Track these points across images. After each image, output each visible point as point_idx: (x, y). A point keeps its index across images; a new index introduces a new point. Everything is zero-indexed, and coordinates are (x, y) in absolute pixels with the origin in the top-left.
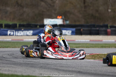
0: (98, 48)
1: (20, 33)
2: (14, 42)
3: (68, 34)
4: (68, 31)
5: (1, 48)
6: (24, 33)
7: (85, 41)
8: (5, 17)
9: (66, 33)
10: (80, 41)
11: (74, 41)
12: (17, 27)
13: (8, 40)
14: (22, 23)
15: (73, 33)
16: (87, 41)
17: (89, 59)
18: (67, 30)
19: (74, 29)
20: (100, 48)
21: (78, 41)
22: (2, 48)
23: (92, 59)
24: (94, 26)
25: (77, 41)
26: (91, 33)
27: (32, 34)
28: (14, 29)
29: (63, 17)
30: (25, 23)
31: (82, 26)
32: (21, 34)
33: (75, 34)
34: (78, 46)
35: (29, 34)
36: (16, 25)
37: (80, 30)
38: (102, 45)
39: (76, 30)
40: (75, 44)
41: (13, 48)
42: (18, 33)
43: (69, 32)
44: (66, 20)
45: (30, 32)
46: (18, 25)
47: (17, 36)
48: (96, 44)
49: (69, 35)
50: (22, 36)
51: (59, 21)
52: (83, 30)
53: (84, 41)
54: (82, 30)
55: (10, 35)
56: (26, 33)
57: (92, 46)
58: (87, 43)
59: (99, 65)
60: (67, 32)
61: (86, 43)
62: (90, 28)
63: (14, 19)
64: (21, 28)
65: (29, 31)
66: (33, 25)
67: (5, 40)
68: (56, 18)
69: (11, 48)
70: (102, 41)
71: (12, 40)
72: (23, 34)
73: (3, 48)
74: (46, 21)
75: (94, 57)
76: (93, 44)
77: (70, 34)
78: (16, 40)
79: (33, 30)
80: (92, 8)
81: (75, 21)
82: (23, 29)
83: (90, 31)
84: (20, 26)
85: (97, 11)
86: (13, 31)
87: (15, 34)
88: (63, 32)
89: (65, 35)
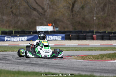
0: (86, 51)
2: (11, 47)
3: (58, 39)
4: (58, 37)
6: (19, 39)
8: (2, 25)
9: (57, 39)
11: (64, 45)
12: (12, 33)
13: (5, 45)
14: (17, 30)
15: (63, 38)
16: (75, 45)
17: (79, 59)
18: (57, 36)
19: (64, 35)
20: (88, 51)
21: (68, 46)
23: (82, 59)
24: (81, 32)
25: (66, 45)
26: (78, 38)
27: (26, 40)
28: (10, 36)
29: (53, 25)
30: (20, 30)
31: (70, 32)
32: (17, 40)
33: (64, 39)
34: (68, 49)
35: (24, 40)
36: (12, 32)
37: (69, 35)
38: (89, 49)
39: (66, 36)
40: (65, 48)
41: (11, 51)
42: (14, 39)
43: (59, 38)
44: (57, 27)
46: (13, 32)
47: (14, 41)
48: (84, 48)
50: (18, 41)
51: (50, 28)
52: (72, 36)
53: (73, 45)
54: (71, 35)
55: (7, 41)
56: (21, 39)
57: (80, 49)
58: (76, 47)
62: (78, 34)
63: (9, 27)
64: (17, 34)
65: (24, 37)
66: (27, 31)
67: (3, 45)
68: (48, 25)
69: (10, 51)
70: (88, 45)
71: (9, 45)
74: (39, 28)
75: (83, 58)
76: (81, 48)
77: (61, 39)
78: (12, 45)
79: (27, 36)
80: (79, 16)
81: (64, 28)
82: (18, 36)
83: (78, 36)
84: (16, 32)
85: (84, 19)
86: (10, 38)
87: (11, 40)
88: (54, 38)
89: (56, 40)
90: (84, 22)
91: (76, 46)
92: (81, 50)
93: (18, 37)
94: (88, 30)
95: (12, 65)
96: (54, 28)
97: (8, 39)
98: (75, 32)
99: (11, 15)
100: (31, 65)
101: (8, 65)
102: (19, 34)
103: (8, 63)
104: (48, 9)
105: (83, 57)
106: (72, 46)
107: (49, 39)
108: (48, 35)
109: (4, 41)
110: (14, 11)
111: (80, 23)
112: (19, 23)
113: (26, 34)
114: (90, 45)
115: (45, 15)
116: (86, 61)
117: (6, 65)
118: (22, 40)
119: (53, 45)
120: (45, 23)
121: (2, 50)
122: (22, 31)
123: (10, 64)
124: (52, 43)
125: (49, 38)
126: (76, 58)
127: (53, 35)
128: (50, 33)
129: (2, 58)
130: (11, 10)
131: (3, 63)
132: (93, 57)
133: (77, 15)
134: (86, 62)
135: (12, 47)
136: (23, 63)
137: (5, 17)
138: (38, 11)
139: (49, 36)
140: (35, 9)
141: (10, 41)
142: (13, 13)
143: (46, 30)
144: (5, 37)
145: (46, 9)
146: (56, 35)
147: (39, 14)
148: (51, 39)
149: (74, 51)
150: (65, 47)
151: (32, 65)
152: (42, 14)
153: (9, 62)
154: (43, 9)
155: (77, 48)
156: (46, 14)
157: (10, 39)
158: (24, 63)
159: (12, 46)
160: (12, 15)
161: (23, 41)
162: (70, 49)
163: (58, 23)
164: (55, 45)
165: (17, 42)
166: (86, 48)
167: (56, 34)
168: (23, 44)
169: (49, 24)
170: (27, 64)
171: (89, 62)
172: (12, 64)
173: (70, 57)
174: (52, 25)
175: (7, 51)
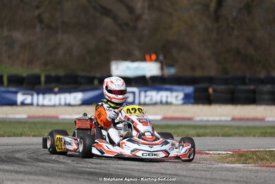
0: (254, 136)
1: (50, 100)
2: (35, 123)
3: (174, 101)
4: (175, 94)
5: (3, 136)
6: (60, 99)
7: (220, 121)
8: (9, 57)
9: (169, 100)
10: (205, 118)
11: (190, 119)
12: (39, 83)
13: (18, 116)
14: (53, 74)
15: (188, 99)
16: (223, 119)
17: (232, 162)
18: (171, 90)
19: (190, 89)
20: (259, 137)
21: (202, 121)
22: (6, 138)
23: (238, 161)
24: (243, 80)
25: (198, 119)
26: (233, 99)
28: (33, 89)
29: (161, 57)
30: (61, 73)
31: (211, 80)
32: (52, 103)
33: (192, 101)
34: (201, 131)
35: (73, 102)
36: (39, 77)
37: (206, 90)
38: (264, 130)
39: (196, 91)
40: (195, 127)
41: (34, 136)
42: (44, 98)
43: (176, 97)
44: (171, 66)
45: (75, 98)
46: (43, 79)
47: (43, 106)
48: (248, 127)
49: (177, 105)
50: (54, 106)
51: (150, 69)
52: (214, 91)
53: (217, 119)
54: (211, 90)
55: (23, 104)
56: (65, 99)
57: (238, 132)
58: (226, 124)
59: (256, 177)
60: (172, 97)
61: (221, 123)
62: (231, 87)
63: (30, 62)
64: (53, 85)
65: (73, 95)
66: (82, 77)
67: (11, 116)
68: (144, 60)
69: (29, 136)
70: (263, 120)
71: (29, 117)
72: (57, 103)
73: (8, 136)
74: (117, 69)
75: (243, 158)
76: (239, 128)
77: (181, 102)
78: (39, 117)
79: (83, 91)
80: (236, 33)
81: (193, 69)
82: (56, 90)
83: (233, 92)
84: (49, 79)
85: (250, 41)
86: (32, 95)
87: (35, 102)
88: (162, 97)
89: (167, 103)
90: (251, 51)
91: (225, 121)
92: (241, 135)
93: (56, 93)
94: (262, 75)
95: (32, 177)
96: (162, 69)
97: (25, 99)
98: (226, 82)
99: (34, 27)
100: (88, 179)
101: (20, 176)
102: (61, 86)
103: (20, 172)
104: (146, 11)
105: (242, 156)
106: (213, 121)
107: (147, 100)
108: (145, 89)
109: (13, 103)
110: (46, 16)
111: (238, 52)
112: (61, 52)
113: (80, 84)
114: (267, 119)
115: (135, 28)
116: (251, 166)
117: (15, 176)
118: (68, 102)
119: (158, 117)
120: (137, 53)
121: (5, 133)
122: (67, 76)
123: (25, 173)
124: (155, 114)
125: (146, 97)
126: (222, 159)
127: (159, 90)
128: (150, 82)
129: (5, 156)
130: (37, 13)
131: (7, 171)
132: (271, 155)
133: (233, 28)
134: (251, 171)
135: (39, 123)
136: (64, 172)
137: (18, 35)
138: (115, 18)
139: (146, 91)
140: (106, 12)
141: (32, 104)
142: (41, 21)
143: (140, 73)
144: (16, 93)
145: (138, 11)
146: (167, 90)
147: (120, 26)
148: (154, 101)
149: (218, 136)
150: (195, 123)
151: (91, 177)
152: (127, 25)
153: (23, 169)
154: (131, 10)
155: (230, 127)
156: (140, 25)
157: (32, 99)
158: (68, 172)
159: (36, 120)
160: (38, 29)
161: (69, 105)
162: (208, 131)
163: (174, 52)
164: (165, 118)
165: (53, 109)
166: (255, 128)
167: (168, 86)
168: (70, 114)
169: (148, 57)
170: (76, 175)
171: (257, 171)
172: (30, 173)
173: (204, 156)
174: (157, 60)
175: (21, 135)
